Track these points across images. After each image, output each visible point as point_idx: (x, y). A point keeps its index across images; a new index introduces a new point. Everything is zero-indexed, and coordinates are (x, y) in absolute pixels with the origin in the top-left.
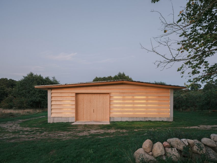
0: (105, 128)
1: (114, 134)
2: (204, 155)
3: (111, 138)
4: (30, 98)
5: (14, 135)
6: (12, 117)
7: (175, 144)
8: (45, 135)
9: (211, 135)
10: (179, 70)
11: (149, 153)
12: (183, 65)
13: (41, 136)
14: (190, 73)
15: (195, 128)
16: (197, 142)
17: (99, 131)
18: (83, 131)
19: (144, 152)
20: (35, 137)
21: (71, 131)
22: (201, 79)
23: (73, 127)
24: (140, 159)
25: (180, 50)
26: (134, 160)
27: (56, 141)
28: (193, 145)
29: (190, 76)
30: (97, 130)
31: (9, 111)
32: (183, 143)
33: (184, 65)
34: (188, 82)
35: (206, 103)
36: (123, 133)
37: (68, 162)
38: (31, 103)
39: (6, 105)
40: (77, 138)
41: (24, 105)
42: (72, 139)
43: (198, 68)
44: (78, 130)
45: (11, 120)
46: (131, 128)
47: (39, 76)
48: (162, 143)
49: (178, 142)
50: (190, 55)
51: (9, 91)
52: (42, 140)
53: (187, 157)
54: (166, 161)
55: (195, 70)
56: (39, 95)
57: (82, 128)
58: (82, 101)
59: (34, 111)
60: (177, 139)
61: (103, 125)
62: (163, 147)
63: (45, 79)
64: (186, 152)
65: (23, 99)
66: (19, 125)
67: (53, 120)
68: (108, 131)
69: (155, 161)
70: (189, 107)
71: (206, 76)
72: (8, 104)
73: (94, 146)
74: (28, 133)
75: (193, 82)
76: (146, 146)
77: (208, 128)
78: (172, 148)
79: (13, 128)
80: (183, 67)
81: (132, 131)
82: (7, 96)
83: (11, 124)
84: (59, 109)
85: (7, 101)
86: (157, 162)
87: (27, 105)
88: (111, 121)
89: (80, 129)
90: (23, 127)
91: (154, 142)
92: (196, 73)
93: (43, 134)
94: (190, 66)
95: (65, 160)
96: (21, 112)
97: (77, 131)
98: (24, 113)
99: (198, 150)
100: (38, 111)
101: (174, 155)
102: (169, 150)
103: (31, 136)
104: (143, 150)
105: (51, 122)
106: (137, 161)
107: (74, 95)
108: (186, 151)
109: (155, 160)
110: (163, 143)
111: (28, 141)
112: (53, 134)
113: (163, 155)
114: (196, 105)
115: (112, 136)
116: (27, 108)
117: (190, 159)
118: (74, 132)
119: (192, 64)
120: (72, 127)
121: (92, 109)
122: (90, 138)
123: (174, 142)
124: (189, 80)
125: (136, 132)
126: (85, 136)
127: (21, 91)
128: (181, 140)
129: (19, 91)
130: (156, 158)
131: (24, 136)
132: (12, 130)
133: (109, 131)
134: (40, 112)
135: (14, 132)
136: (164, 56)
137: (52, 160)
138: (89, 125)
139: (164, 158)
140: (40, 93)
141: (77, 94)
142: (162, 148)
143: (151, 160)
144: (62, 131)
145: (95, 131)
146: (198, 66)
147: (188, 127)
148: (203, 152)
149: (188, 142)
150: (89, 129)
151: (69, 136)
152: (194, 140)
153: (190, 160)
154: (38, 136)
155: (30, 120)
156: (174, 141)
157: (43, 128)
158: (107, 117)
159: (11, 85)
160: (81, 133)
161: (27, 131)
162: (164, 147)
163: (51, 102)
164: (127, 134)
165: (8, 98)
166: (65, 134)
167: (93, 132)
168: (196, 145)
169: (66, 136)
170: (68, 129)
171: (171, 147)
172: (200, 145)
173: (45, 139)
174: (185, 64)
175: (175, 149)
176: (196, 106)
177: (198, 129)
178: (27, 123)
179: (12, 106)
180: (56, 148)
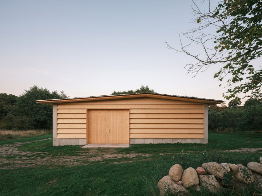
0: (124, 152)
1: (134, 159)
2: (252, 185)
3: (129, 163)
4: (33, 117)
5: (8, 161)
6: (10, 140)
7: (213, 170)
8: (47, 161)
9: (260, 158)
10: (216, 76)
11: (178, 181)
12: (221, 69)
13: (42, 162)
14: (230, 80)
15: (236, 152)
16: (243, 167)
17: (115, 156)
18: (95, 156)
19: (172, 180)
20: (33, 163)
21: (80, 155)
22: (245, 88)
23: (84, 151)
24: (166, 189)
25: (218, 47)
26: (158, 191)
27: (60, 168)
28: (237, 171)
29: (231, 85)
30: (113, 154)
31: (7, 132)
32: (224, 168)
33: (223, 69)
34: (227, 92)
35: (248, 121)
36: (145, 158)
37: (70, 194)
38: (35, 122)
39: (5, 125)
40: (87, 164)
41: (26, 125)
42: (81, 165)
43: (241, 74)
44: (90, 154)
45: (8, 143)
46: (156, 152)
47: (44, 91)
48: (195, 168)
49: (217, 168)
50: (231, 56)
51: (9, 108)
52: (42, 166)
53: (229, 187)
54: (201, 192)
55: (236, 76)
56: (44, 112)
57: (94, 152)
58: (95, 118)
59: (39, 133)
60: (216, 163)
61: (121, 148)
62: (197, 175)
63: (52, 94)
64: (227, 181)
65: (25, 118)
66: (17, 149)
67: (59, 142)
68: (126, 156)
69: (185, 192)
70: (227, 127)
71: (250, 85)
72: (6, 124)
73: (107, 174)
74: (26, 158)
75: (234, 92)
76: (174, 173)
77: (252, 151)
78: (209, 176)
79: (9, 153)
80: (221, 72)
81: (157, 155)
82: (6, 115)
83: (8, 147)
84: (67, 129)
85: (6, 120)
86: (189, 194)
87: (29, 125)
88: (131, 144)
89: (92, 153)
90: (22, 151)
91: (185, 167)
92: (238, 80)
93: (45, 159)
94: (230, 71)
95: (66, 191)
96: (22, 133)
97: (88, 155)
98: (26, 135)
99: (244, 177)
100: (43, 132)
101: (212, 185)
102: (205, 178)
103: (30, 161)
104: (169, 178)
105: (57, 145)
106: (162, 192)
107: (85, 111)
108: (228, 179)
109: (187, 191)
110: (197, 169)
111: (25, 168)
112: (57, 159)
113: (197, 185)
114: (236, 124)
115: (132, 161)
116: (29, 129)
117: (234, 190)
118: (84, 156)
119: (233, 68)
120: (82, 151)
121: (108, 129)
122: (104, 163)
123: (211, 168)
124: (228, 90)
125: (162, 156)
126: (98, 161)
127: (23, 108)
128: (221, 164)
129: (21, 109)
130: (188, 188)
131: (20, 162)
132: (7, 154)
133: (128, 155)
134: (45, 134)
135: (9, 157)
136: (197, 58)
137: (49, 192)
138: (104, 149)
139: (198, 189)
140: (45, 111)
141: (89, 110)
142: (195, 175)
143: (180, 192)
144: (68, 156)
145: (111, 156)
146: (241, 71)
147: (227, 151)
148: (251, 181)
149: (230, 168)
150: (103, 153)
151: (77, 161)
152: (238, 165)
153: (234, 192)
154: (39, 162)
155: (31, 143)
156: (211, 165)
157: (46, 152)
158: (126, 139)
159: (11, 101)
160: (93, 158)
161: (25, 156)
162: (199, 174)
163: (57, 120)
164: (150, 159)
165: (7, 116)
166: (72, 159)
167: (108, 156)
168: (242, 172)
169: (73, 161)
170: (77, 152)
171: (208, 173)
172: (246, 171)
173: (46, 165)
174: (224, 67)
175: (213, 176)
176: (235, 126)
177: (239, 152)
178: (27, 146)
179: (11, 126)
180: (57, 176)
